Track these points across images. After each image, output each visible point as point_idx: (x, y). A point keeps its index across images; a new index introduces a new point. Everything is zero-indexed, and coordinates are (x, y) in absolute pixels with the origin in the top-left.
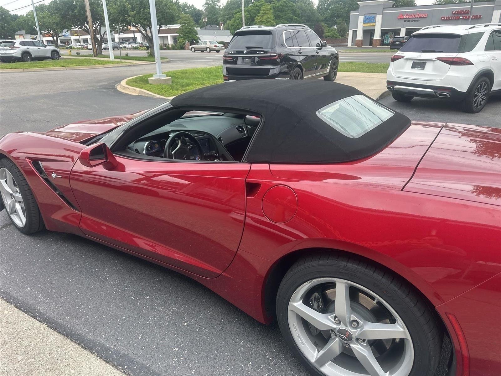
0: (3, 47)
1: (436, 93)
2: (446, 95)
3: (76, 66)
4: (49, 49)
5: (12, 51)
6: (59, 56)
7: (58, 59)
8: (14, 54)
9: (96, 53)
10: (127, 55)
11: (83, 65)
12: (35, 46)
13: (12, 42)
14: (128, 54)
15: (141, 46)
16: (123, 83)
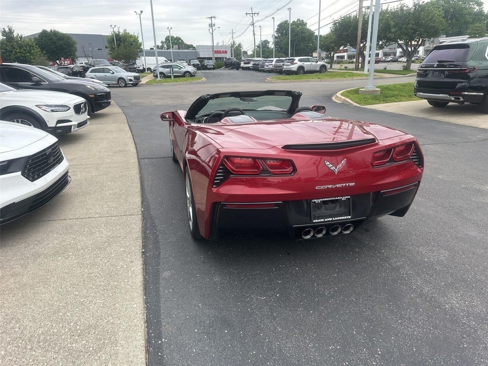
0: (286, 63)
3: (330, 78)
4: (319, 64)
5: (292, 66)
6: (326, 70)
7: (325, 73)
8: (293, 68)
9: (357, 67)
10: (385, 69)
11: (335, 78)
12: (309, 62)
13: (294, 59)
14: (386, 67)
15: (417, 60)
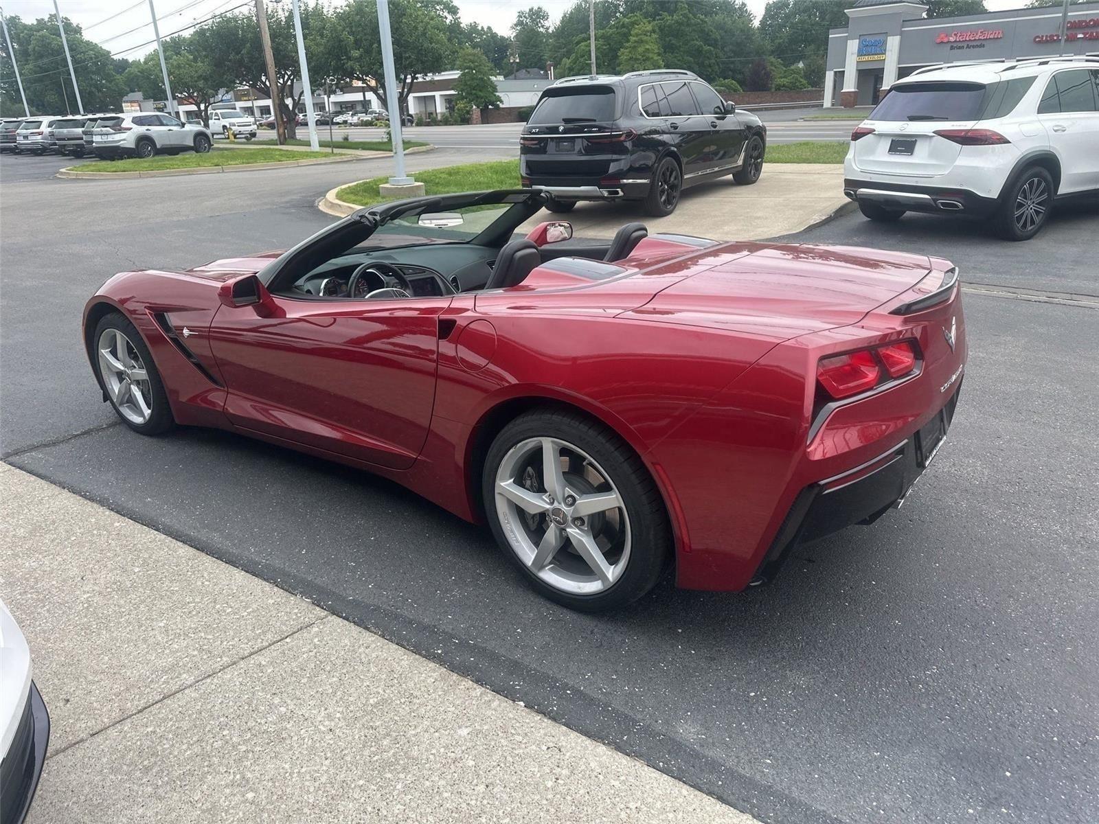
0: (99, 129)
1: (935, 201)
2: (957, 206)
3: (243, 163)
4: (191, 131)
5: (117, 137)
6: (210, 145)
7: (208, 151)
8: (122, 142)
9: (283, 136)
10: (346, 139)
11: (256, 162)
12: (162, 124)
13: (119, 118)
14: (348, 136)
15: (377, 120)
16: (331, 196)
